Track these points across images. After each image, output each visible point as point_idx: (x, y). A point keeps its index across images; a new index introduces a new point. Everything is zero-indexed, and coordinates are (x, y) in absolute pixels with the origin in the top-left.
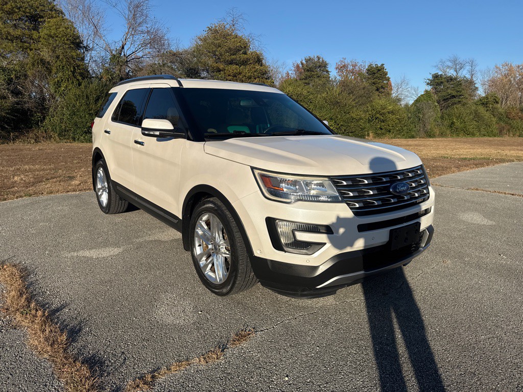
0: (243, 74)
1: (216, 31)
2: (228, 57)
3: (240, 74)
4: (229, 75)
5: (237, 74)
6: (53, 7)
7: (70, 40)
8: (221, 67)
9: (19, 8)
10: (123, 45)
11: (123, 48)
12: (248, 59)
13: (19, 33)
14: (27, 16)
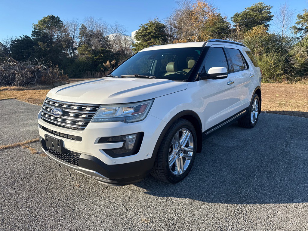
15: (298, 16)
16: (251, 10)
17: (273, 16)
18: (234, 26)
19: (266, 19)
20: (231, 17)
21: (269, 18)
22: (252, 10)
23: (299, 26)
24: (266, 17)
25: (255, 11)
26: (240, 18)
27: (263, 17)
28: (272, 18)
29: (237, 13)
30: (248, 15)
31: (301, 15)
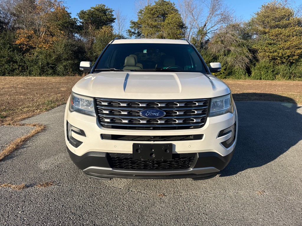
0: (283, 34)
1: (268, 7)
2: (273, 23)
3: (281, 34)
4: (272, 36)
5: (278, 34)
6: (173, 8)
7: (177, 24)
8: (267, 30)
9: (157, 12)
10: (205, 24)
11: (205, 25)
12: (290, 24)
13: (156, 24)
14: (161, 15)
15: (131, 22)
16: (96, 10)
17: (115, 19)
18: (80, 22)
19: (110, 21)
20: (78, 14)
21: (112, 20)
22: (98, 10)
23: (133, 30)
24: (111, 19)
25: (100, 12)
26: (87, 16)
27: (108, 18)
28: (115, 21)
29: (83, 10)
30: (94, 14)
31: (133, 21)
